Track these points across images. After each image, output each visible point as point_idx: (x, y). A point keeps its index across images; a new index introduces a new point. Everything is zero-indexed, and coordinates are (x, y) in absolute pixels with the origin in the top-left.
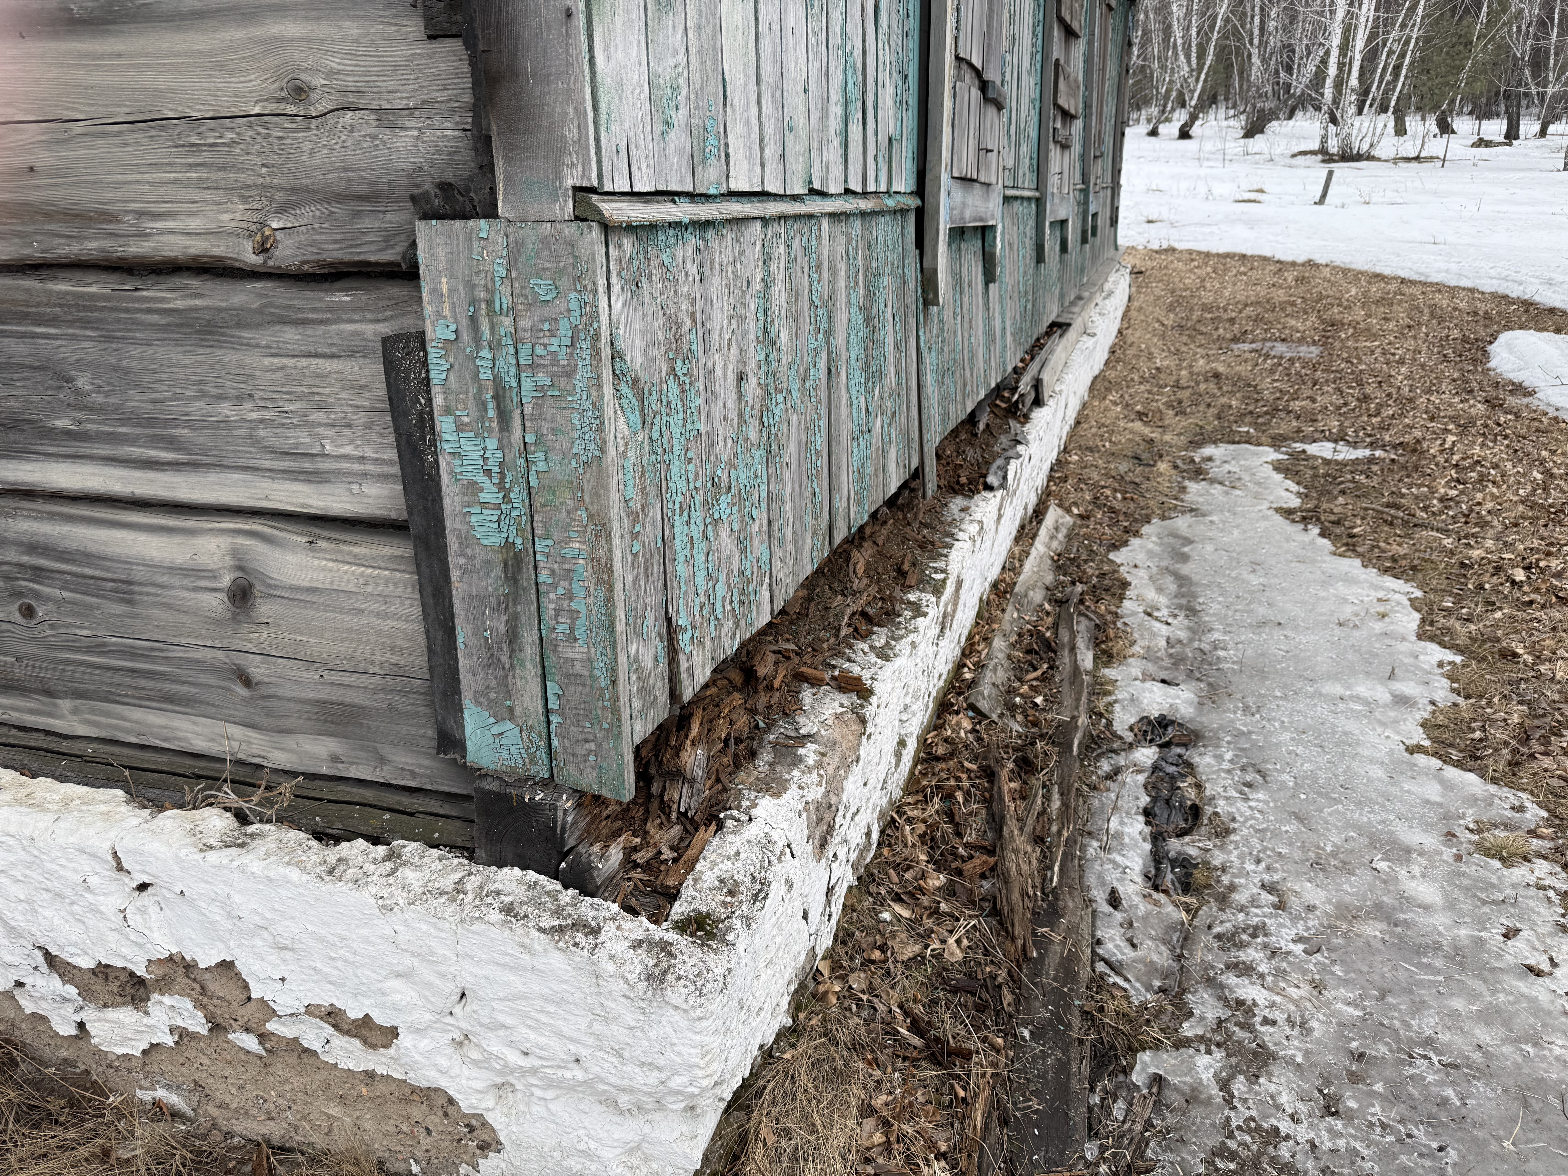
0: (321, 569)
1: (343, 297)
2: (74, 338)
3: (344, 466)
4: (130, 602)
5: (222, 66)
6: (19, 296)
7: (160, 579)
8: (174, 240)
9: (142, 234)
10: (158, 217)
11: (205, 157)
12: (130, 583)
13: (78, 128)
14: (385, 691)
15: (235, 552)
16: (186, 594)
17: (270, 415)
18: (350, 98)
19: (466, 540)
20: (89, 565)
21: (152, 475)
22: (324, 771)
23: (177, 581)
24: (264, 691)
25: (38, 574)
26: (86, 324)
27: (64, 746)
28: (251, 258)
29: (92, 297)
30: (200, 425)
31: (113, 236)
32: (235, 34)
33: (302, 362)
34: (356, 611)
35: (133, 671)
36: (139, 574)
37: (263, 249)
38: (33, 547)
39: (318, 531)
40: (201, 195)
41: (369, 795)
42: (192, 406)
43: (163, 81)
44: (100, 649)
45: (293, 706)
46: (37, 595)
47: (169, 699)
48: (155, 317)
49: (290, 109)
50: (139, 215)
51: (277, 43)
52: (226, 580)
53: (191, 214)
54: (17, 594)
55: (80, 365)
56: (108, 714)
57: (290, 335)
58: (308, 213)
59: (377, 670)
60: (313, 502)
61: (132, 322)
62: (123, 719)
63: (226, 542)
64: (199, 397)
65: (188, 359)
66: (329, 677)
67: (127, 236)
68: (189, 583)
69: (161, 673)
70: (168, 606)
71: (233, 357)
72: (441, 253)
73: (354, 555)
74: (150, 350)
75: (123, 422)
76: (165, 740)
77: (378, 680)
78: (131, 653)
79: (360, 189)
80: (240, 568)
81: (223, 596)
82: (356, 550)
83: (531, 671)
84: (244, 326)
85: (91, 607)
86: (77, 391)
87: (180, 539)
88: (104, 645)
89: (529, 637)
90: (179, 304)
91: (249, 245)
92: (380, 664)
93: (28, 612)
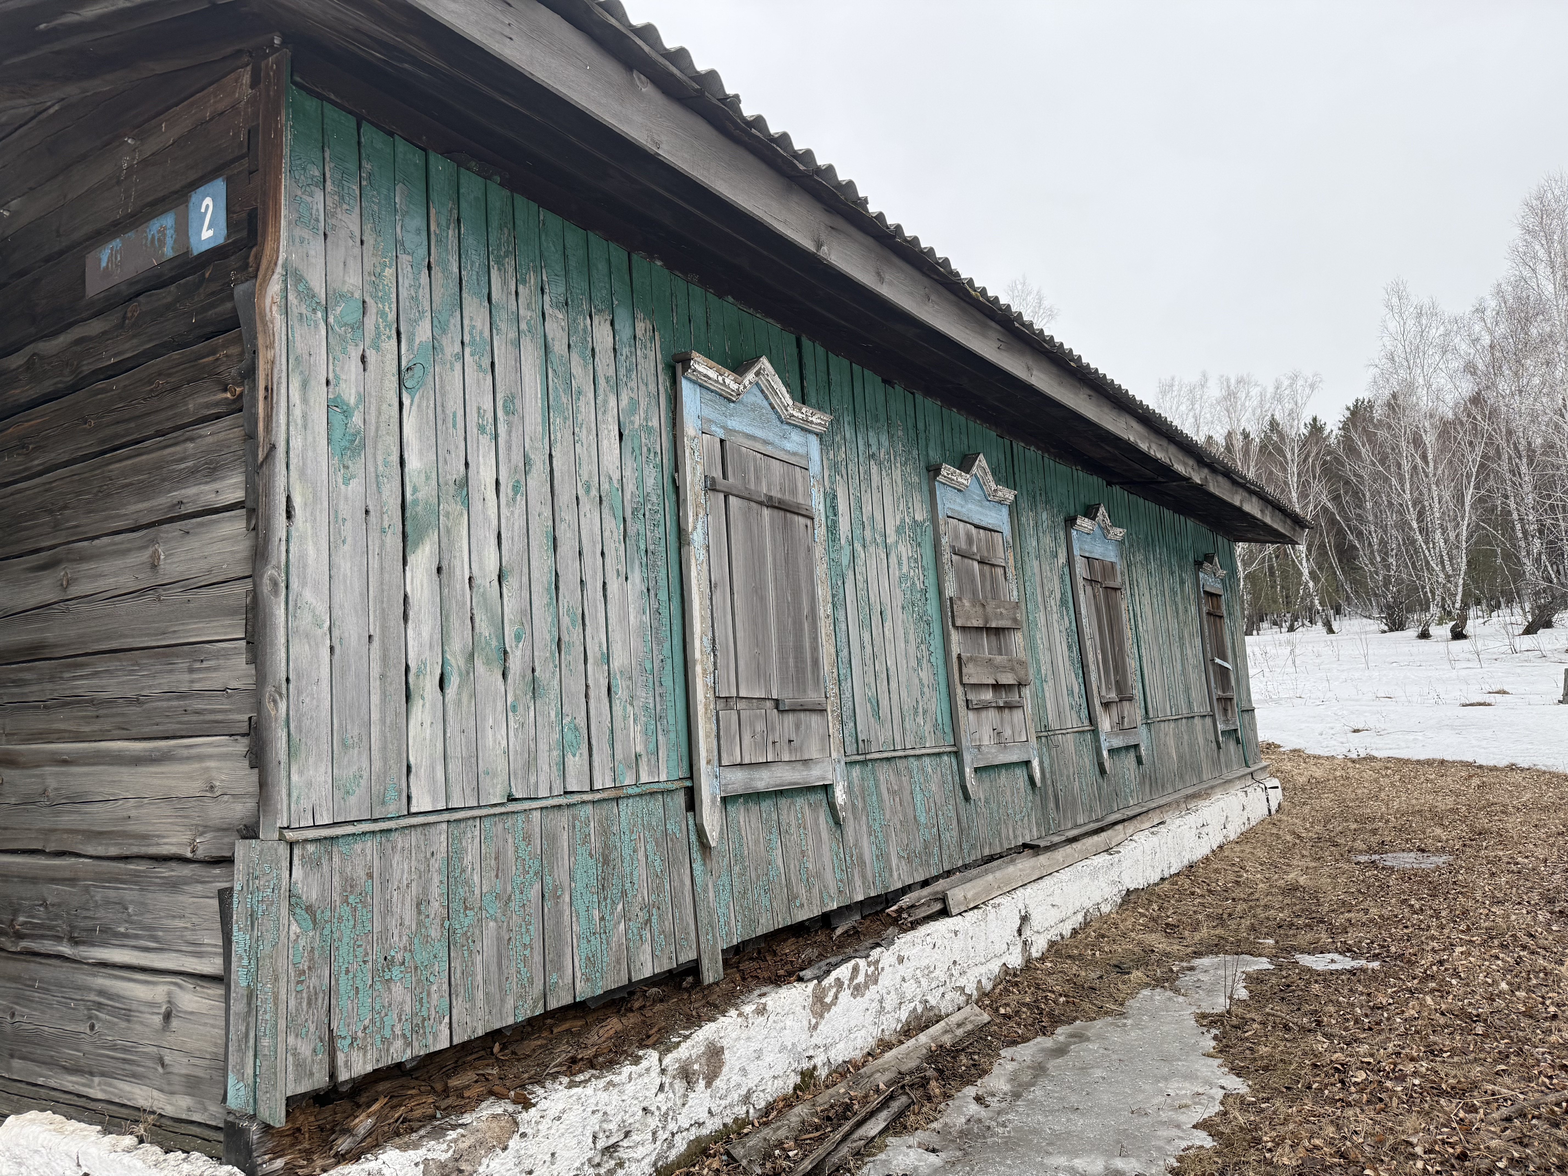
0: (197, 1002)
1: (218, 871)
2: (131, 889)
3: (209, 949)
4: (128, 1021)
5: (191, 778)
6: (117, 871)
7: (142, 1008)
8: (167, 847)
9: (158, 844)
10: (164, 837)
11: (181, 813)
12: (130, 1010)
13: (146, 801)
14: (211, 1068)
15: (169, 994)
16: (149, 1016)
17: (189, 925)
18: (226, 790)
19: (237, 983)
20: (118, 1001)
21: (146, 954)
22: (184, 1117)
23: (147, 1009)
24: (169, 1070)
25: (100, 1006)
26: (136, 883)
27: (91, 1105)
28: (189, 855)
29: (140, 871)
30: (166, 930)
31: (149, 845)
32: (196, 766)
33: (202, 900)
34: (205, 1024)
35: (124, 1059)
36: (134, 1006)
37: (193, 851)
38: (101, 993)
39: (199, 982)
40: (178, 828)
41: (197, 1130)
42: (164, 921)
43: (173, 783)
44: (114, 1048)
45: (178, 1078)
46: (97, 1018)
47: (134, 1075)
48: (158, 880)
49: (209, 794)
50: (158, 836)
51: (208, 769)
52: (163, 1010)
53: (174, 836)
54: (90, 1018)
55: (132, 902)
56: (110, 1085)
57: (199, 887)
58: (208, 836)
59: (208, 1056)
60: (198, 968)
61: (151, 882)
62: (115, 1088)
63: (166, 988)
64: (167, 917)
65: (166, 899)
66: (193, 1061)
67: (153, 845)
68: (150, 1010)
69: (133, 1061)
70: (141, 1023)
71: (181, 898)
72: (241, 853)
73: (208, 994)
74: (155, 895)
75: (142, 929)
76: (129, 1100)
77: (208, 1062)
78: (125, 1050)
79: (225, 826)
80: (169, 1002)
81: (161, 1017)
82: (209, 991)
83: (251, 1053)
84: (185, 884)
85: (115, 1024)
86: (129, 915)
87: (151, 987)
88: (115, 1045)
89: (252, 1035)
90: (166, 874)
91: (189, 849)
92: (210, 1053)
93: (92, 1027)
